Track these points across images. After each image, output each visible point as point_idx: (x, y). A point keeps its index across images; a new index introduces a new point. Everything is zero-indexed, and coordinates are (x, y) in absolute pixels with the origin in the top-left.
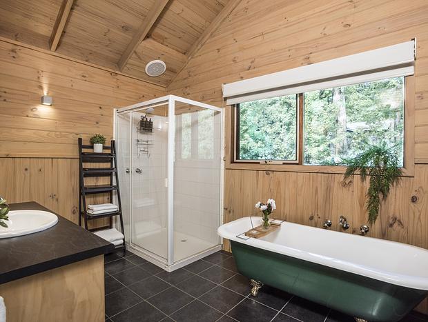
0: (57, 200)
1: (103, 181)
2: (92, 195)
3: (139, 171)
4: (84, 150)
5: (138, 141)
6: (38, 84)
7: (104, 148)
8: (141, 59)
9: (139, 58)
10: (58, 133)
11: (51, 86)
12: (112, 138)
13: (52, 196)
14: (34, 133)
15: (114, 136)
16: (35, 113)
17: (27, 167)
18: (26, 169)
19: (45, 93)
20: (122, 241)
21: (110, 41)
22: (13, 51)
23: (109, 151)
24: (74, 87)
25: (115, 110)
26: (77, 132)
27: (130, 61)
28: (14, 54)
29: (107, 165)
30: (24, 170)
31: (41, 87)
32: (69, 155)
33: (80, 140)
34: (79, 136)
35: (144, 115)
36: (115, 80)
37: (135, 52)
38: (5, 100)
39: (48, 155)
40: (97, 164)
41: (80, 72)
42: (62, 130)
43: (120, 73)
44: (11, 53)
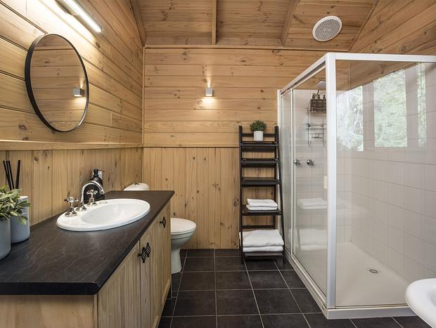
0: (220, 189)
1: (266, 174)
2: (254, 188)
3: (310, 163)
4: (245, 139)
5: (309, 126)
6: (203, 78)
7: (265, 135)
8: (304, 24)
9: (301, 22)
10: (220, 123)
11: (214, 77)
12: (276, 123)
13: (215, 185)
14: (201, 125)
15: (279, 122)
16: (201, 105)
17: (195, 156)
18: (194, 158)
19: (209, 85)
20: (281, 248)
21: (265, 14)
22: (185, 54)
23: (272, 139)
24: (234, 74)
25: (278, 91)
26: (238, 119)
27: (291, 30)
28: (185, 57)
29: (271, 155)
30: (192, 159)
31: (205, 81)
32: (230, 144)
33: (241, 128)
34: (240, 124)
35: (316, 92)
36: (278, 57)
37: (295, 17)
38: (179, 98)
39: (211, 144)
40: (260, 154)
41: (240, 58)
42: (224, 119)
43: (282, 48)
44: (183, 56)
